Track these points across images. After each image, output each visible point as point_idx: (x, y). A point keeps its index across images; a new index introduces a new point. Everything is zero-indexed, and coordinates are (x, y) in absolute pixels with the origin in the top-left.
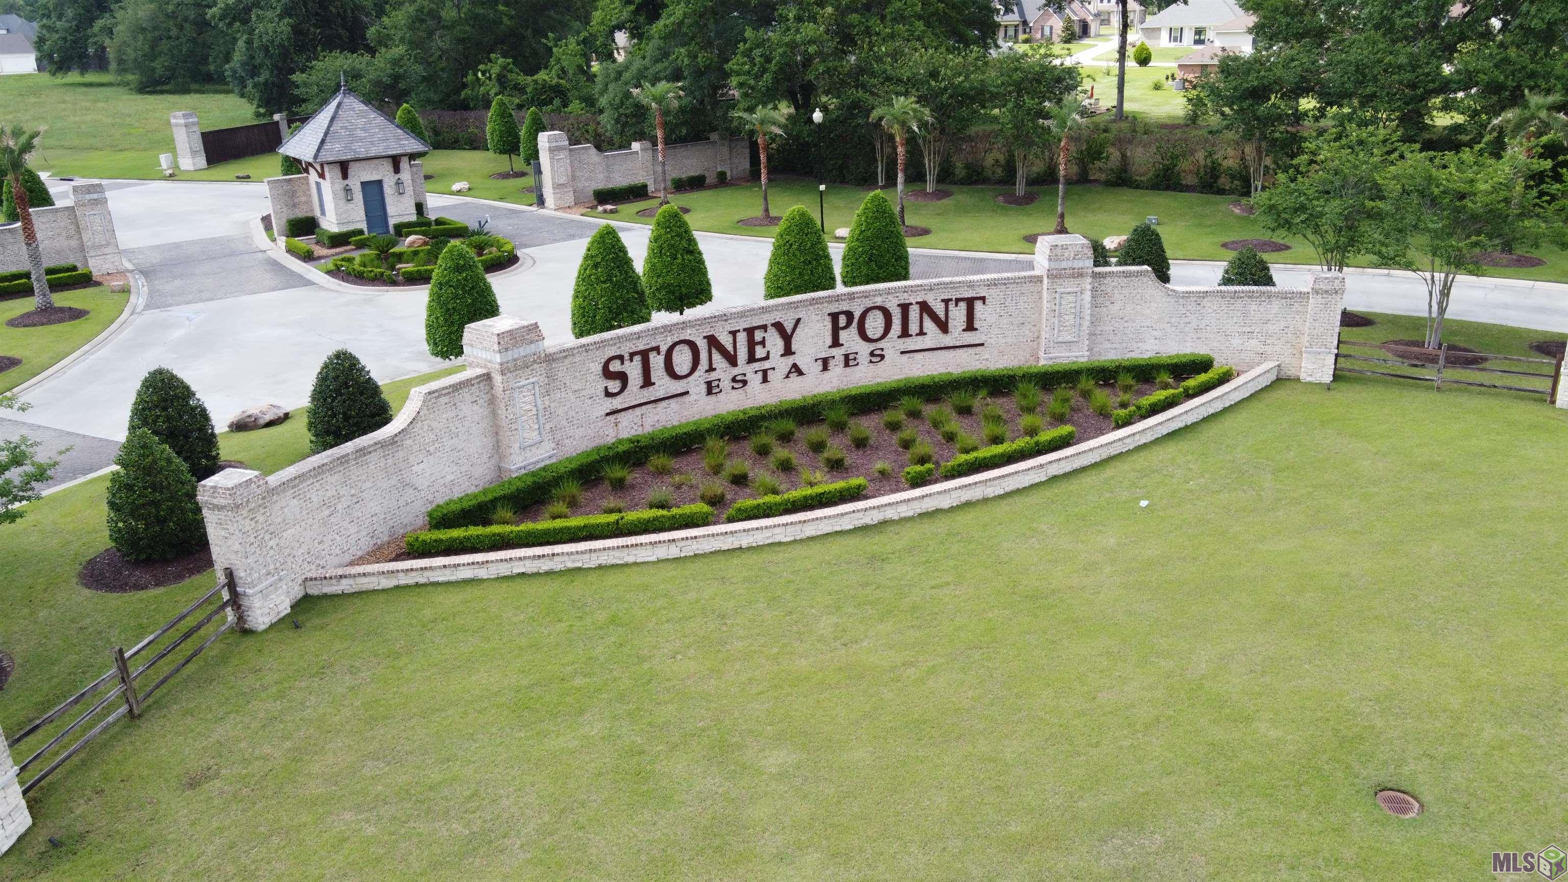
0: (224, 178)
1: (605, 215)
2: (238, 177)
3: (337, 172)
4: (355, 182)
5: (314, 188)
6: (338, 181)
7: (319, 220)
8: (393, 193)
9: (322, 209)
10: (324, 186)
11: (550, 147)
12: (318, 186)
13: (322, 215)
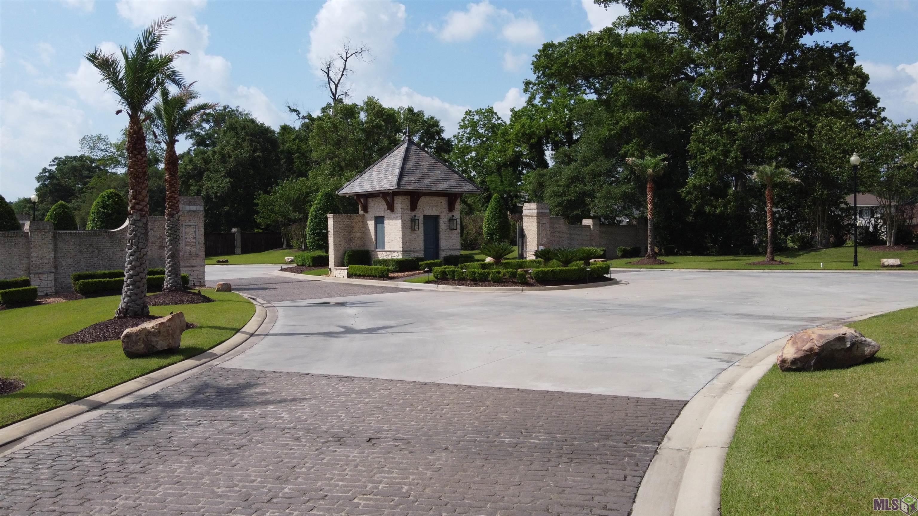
2: (219, 262)
3: (408, 202)
4: (420, 215)
5: (371, 224)
6: (408, 212)
7: (373, 253)
8: (446, 228)
9: (379, 241)
10: (390, 219)
11: (537, 213)
12: (379, 220)
13: (377, 248)
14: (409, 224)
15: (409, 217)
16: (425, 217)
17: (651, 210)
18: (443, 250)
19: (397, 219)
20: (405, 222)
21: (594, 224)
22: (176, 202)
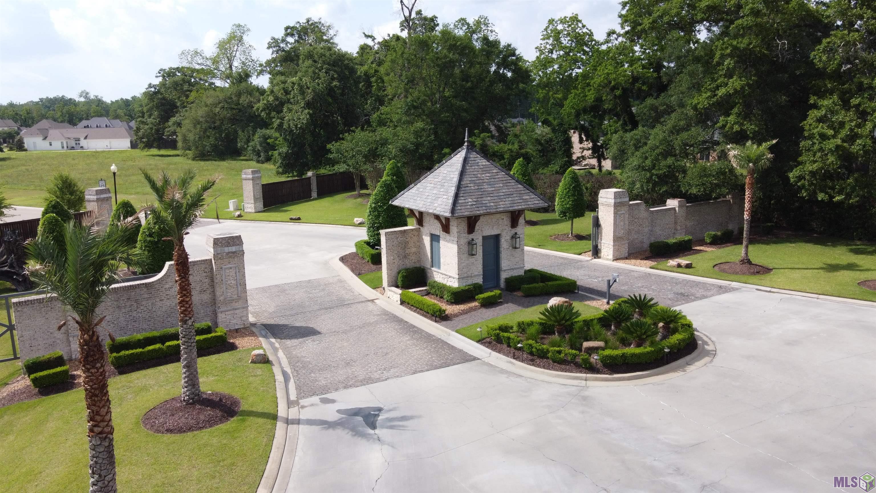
0: (280, 219)
1: (680, 270)
2: (291, 219)
3: (464, 226)
4: (478, 237)
5: (427, 240)
6: (464, 235)
7: (429, 271)
8: (508, 247)
9: (435, 261)
10: (445, 239)
11: (615, 203)
12: (435, 238)
13: (432, 267)
14: (465, 248)
15: (466, 240)
16: (484, 238)
17: (749, 209)
18: (505, 270)
19: (453, 243)
20: (461, 247)
21: (680, 206)
22: (188, 306)
